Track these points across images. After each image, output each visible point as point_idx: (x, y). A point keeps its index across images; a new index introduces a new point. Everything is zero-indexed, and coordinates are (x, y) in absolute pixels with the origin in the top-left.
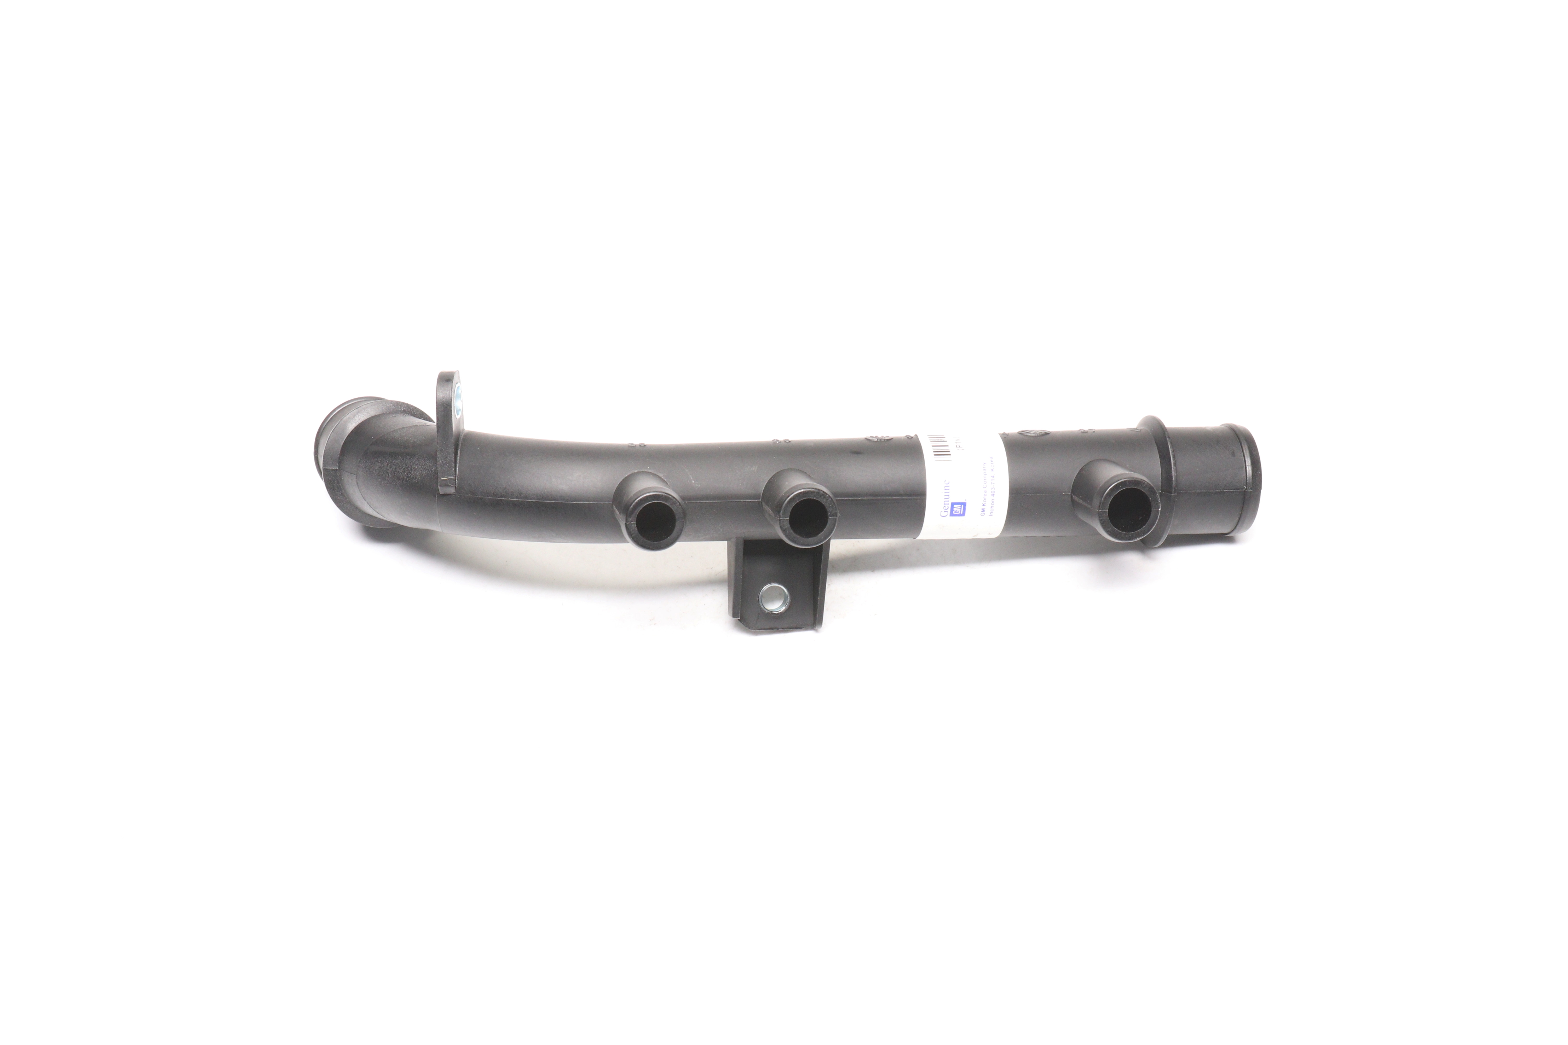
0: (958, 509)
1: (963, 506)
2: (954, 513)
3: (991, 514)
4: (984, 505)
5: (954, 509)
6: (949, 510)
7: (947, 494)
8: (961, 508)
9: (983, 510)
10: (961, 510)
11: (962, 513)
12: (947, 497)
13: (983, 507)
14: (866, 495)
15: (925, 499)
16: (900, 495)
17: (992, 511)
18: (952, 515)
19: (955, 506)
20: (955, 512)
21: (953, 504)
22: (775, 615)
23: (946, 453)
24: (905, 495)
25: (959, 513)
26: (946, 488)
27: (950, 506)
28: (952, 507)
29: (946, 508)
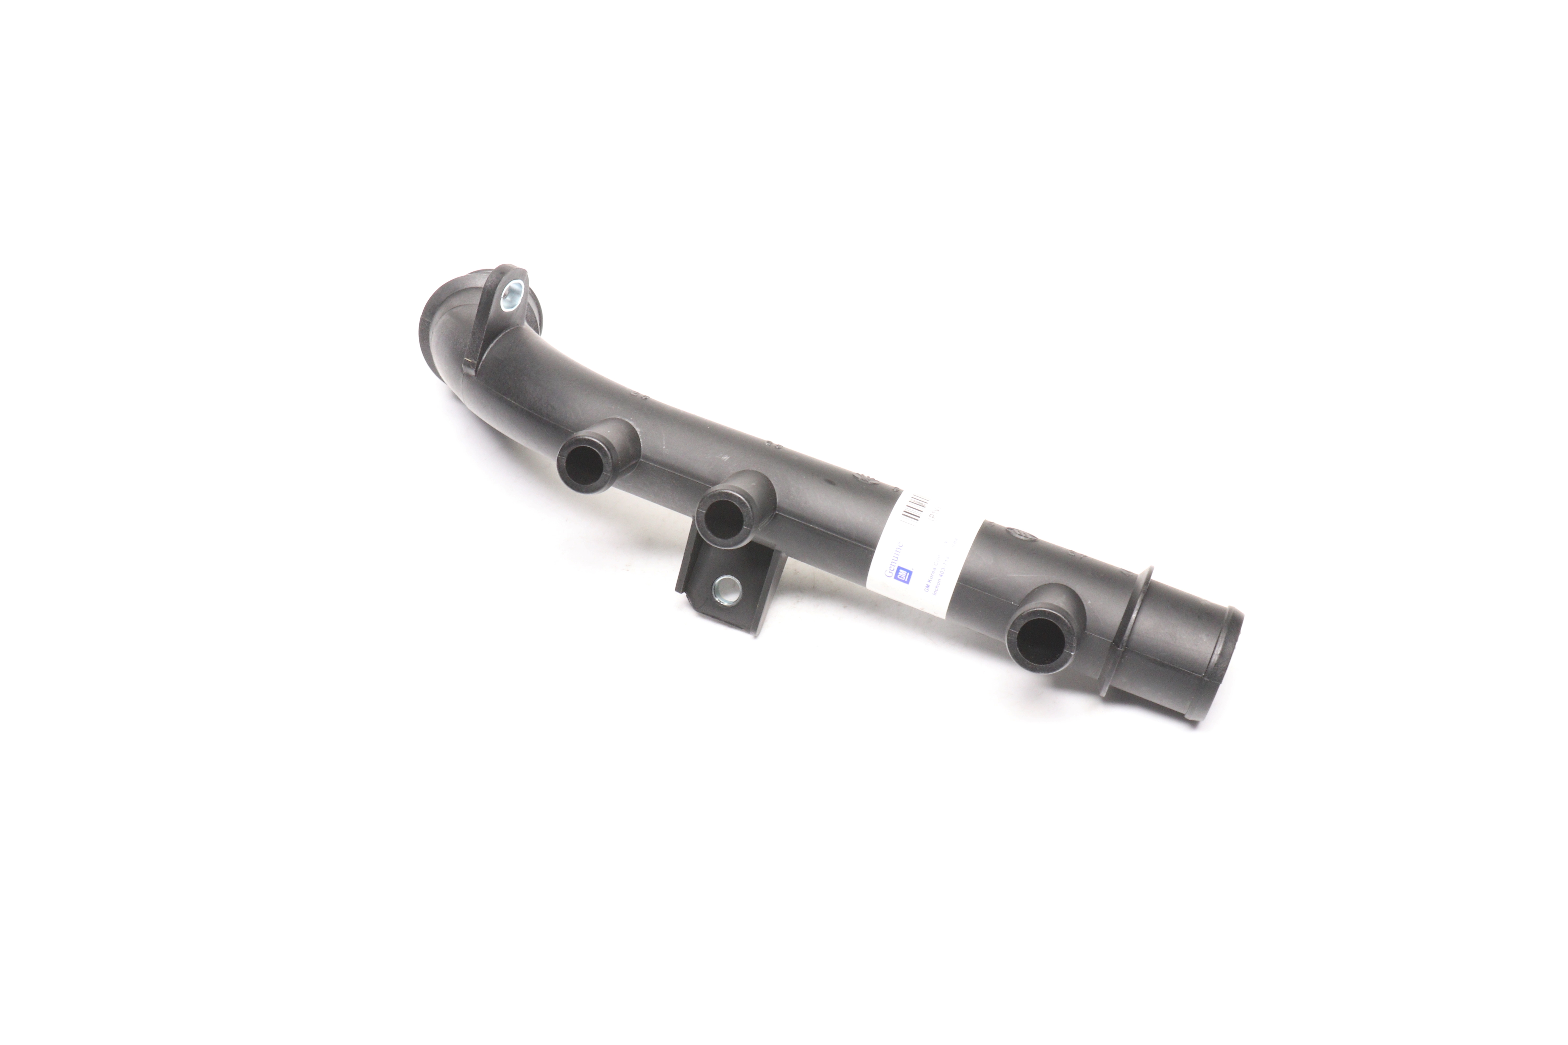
0: (903, 575)
1: (908, 574)
2: (898, 577)
3: (935, 593)
4: (929, 581)
5: (899, 573)
6: (894, 572)
7: (897, 556)
8: (906, 575)
9: (928, 586)
10: (906, 577)
11: (906, 580)
12: (896, 559)
13: (929, 583)
14: (819, 525)
15: (874, 552)
16: (850, 538)
17: (936, 591)
18: (896, 578)
19: (901, 571)
20: (900, 577)
21: (899, 568)
22: (721, 606)
23: (916, 517)
24: (855, 540)
25: (904, 579)
26: (898, 550)
27: (896, 569)
28: (898, 571)
29: (892, 569)
